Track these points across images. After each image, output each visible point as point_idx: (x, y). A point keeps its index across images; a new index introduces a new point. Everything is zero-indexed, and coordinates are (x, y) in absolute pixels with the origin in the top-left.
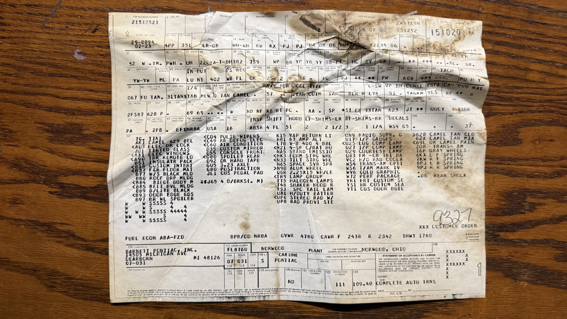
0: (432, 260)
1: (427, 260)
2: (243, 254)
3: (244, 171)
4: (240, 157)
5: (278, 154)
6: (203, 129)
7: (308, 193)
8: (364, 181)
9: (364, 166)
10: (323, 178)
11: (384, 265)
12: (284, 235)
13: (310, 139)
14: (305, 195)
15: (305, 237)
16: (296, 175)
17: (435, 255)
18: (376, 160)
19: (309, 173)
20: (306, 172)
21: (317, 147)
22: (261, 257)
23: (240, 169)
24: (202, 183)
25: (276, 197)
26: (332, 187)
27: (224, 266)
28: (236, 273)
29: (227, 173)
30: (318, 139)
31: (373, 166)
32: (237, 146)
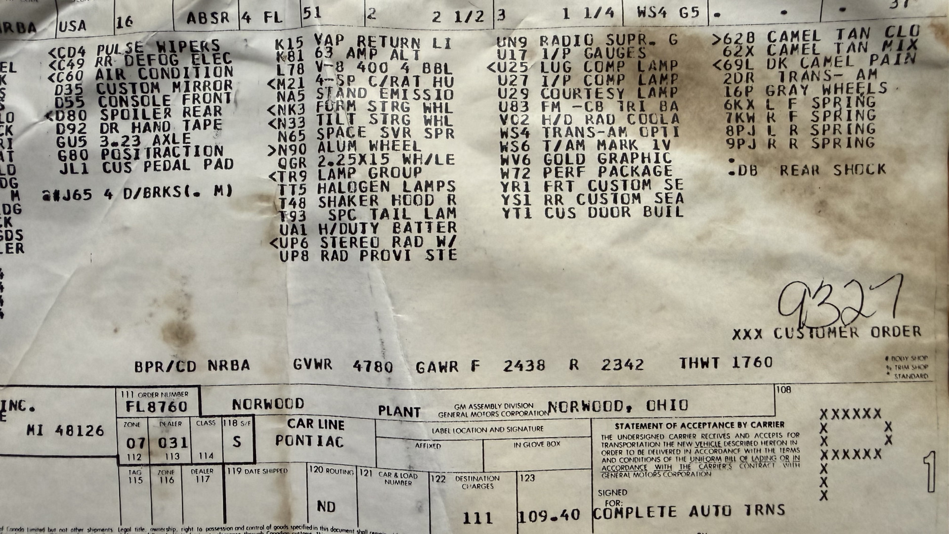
0: (775, 438)
1: (759, 440)
2: (174, 420)
3: (173, 160)
4: (162, 115)
5: (282, 103)
6: (47, 28)
7: (375, 228)
8: (559, 186)
9: (558, 138)
10: (422, 178)
11: (618, 457)
12: (303, 363)
13: (384, 55)
14: (364, 232)
15: (368, 370)
16: (335, 168)
17: (782, 424)
18: (594, 120)
19: (379, 160)
20: (369, 159)
21: (406, 78)
22: (230, 432)
23: (162, 153)
24: (46, 198)
25: (277, 243)
26: (452, 206)
27: (117, 457)
28: (156, 479)
29: (124, 168)
30: (409, 53)
31: (586, 139)
32: (149, 81)
